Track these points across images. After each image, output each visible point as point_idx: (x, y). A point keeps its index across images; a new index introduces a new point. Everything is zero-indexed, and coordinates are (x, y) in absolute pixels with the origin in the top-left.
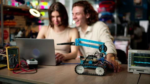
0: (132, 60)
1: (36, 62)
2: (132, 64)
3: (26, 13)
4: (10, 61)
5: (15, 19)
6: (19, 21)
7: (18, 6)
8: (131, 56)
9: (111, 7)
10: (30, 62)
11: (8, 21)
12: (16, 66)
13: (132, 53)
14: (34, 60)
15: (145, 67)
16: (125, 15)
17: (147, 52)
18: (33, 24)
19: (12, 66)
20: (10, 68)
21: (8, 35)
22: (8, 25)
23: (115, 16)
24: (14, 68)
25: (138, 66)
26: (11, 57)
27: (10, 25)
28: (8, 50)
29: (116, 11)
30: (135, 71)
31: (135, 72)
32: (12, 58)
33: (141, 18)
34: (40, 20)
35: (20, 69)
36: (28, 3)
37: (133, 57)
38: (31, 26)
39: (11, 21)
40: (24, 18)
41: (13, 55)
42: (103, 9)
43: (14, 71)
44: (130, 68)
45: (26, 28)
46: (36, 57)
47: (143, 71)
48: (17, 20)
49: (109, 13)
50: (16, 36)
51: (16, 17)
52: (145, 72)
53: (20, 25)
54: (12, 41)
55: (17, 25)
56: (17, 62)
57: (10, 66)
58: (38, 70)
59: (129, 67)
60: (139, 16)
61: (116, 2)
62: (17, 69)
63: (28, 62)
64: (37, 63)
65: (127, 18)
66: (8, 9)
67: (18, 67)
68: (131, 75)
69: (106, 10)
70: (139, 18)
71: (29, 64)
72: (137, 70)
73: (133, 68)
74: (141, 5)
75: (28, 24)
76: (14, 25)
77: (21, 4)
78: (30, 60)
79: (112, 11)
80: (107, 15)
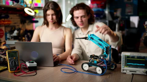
0: (125, 62)
1: (35, 64)
2: (125, 66)
3: (20, 12)
4: (10, 64)
5: (10, 17)
6: (14, 19)
7: (13, 5)
8: (124, 58)
9: (103, 3)
10: (30, 65)
11: (3, 19)
12: (16, 68)
13: (125, 55)
14: (33, 62)
15: (137, 68)
16: (116, 11)
17: (139, 54)
18: (27, 21)
19: (13, 68)
20: (11, 70)
21: (3, 33)
22: (3, 24)
23: (107, 12)
24: (15, 70)
25: (131, 67)
26: (11, 60)
27: (5, 24)
28: (9, 53)
30: (128, 71)
31: (128, 73)
32: (13, 61)
33: (132, 14)
34: (34, 18)
35: (20, 71)
36: (22, 2)
37: (126, 59)
38: (26, 24)
39: (6, 20)
40: (19, 16)
41: (13, 58)
42: (95, 5)
43: (15, 74)
44: (124, 69)
45: (21, 26)
46: (35, 59)
47: (136, 72)
48: (11, 18)
49: (100, 9)
50: (11, 35)
51: (11, 16)
52: (138, 73)
53: (15, 23)
54: (8, 40)
55: (12, 24)
56: (17, 64)
57: (11, 69)
58: (38, 71)
59: (122, 68)
60: (130, 12)
62: (17, 71)
63: (28, 64)
64: (36, 66)
65: (118, 13)
66: (3, 8)
67: (19, 69)
68: (124, 75)
69: (98, 7)
70: (129, 14)
71: (29, 66)
72: (130, 71)
73: (126, 70)
75: (23, 22)
76: (10, 24)
77: (15, 3)
78: (29, 62)
79: (104, 7)
80: (99, 11)
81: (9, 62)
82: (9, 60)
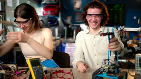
0: (139, 63)
9: (56, 11)
23: (59, 19)
29: (60, 14)
33: (81, 21)
37: (140, 61)
42: (49, 12)
44: (138, 70)
60: (79, 20)
61: (60, 6)
65: (68, 21)
70: (79, 21)
74: (80, 10)
81: (34, 72)
82: (33, 70)
